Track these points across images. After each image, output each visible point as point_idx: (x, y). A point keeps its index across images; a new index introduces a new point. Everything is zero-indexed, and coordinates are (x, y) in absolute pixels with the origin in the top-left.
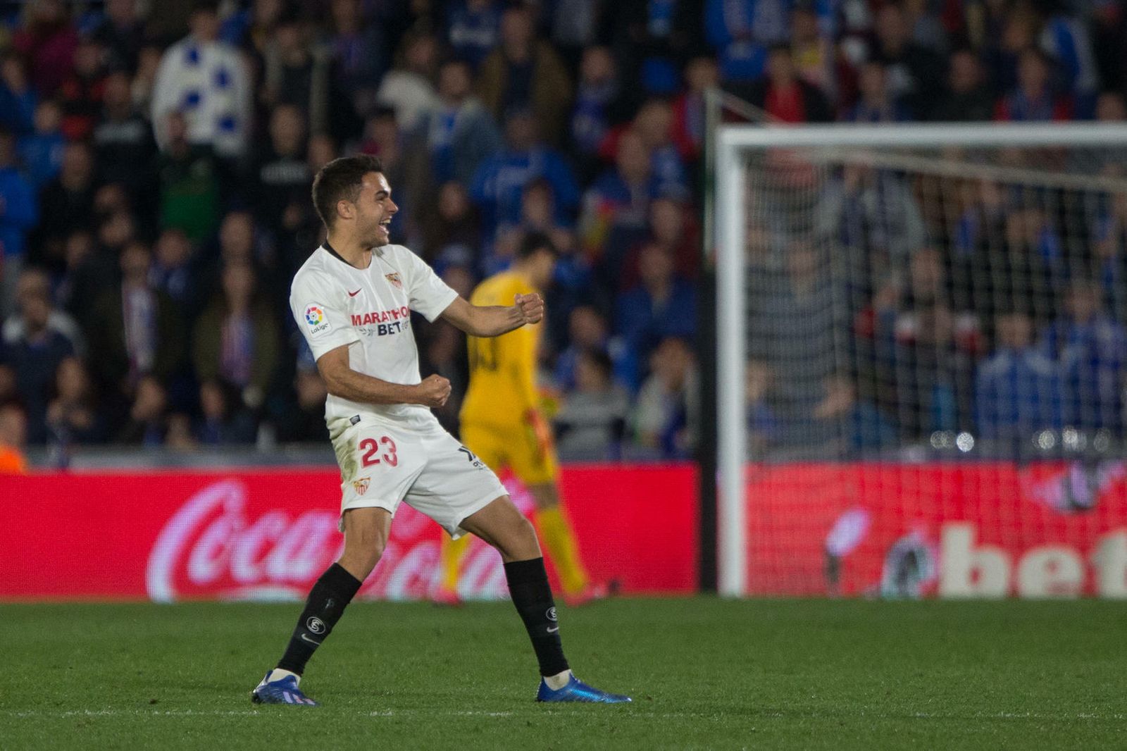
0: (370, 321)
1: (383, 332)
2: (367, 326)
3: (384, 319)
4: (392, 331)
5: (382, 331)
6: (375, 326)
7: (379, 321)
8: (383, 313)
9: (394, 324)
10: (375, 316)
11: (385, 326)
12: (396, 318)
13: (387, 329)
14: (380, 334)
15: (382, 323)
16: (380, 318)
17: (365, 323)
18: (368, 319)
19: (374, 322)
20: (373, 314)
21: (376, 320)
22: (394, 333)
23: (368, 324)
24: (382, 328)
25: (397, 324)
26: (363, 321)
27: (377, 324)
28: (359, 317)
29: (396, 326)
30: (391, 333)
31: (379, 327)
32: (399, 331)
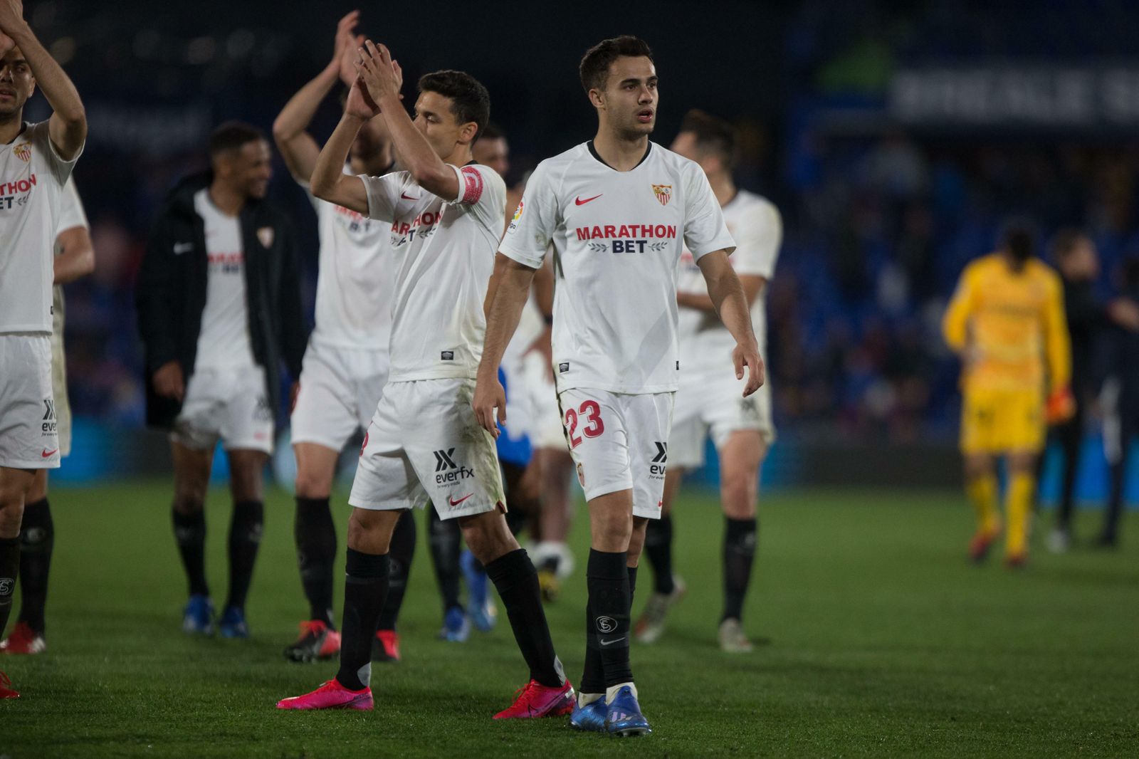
0: (601, 237)
1: (618, 249)
2: (597, 240)
3: (620, 236)
4: (630, 249)
5: (617, 247)
6: (608, 242)
7: (614, 236)
8: (623, 227)
9: (637, 242)
10: (610, 229)
11: (621, 243)
12: (643, 235)
13: (624, 246)
14: (615, 251)
15: (618, 239)
16: (617, 232)
17: (593, 237)
18: (597, 233)
19: (607, 236)
20: (606, 228)
21: (610, 234)
22: (633, 251)
23: (597, 238)
24: (618, 244)
25: (641, 243)
26: (591, 236)
27: (611, 239)
28: (586, 229)
29: (639, 245)
30: (628, 251)
31: (614, 243)
32: (642, 251)
